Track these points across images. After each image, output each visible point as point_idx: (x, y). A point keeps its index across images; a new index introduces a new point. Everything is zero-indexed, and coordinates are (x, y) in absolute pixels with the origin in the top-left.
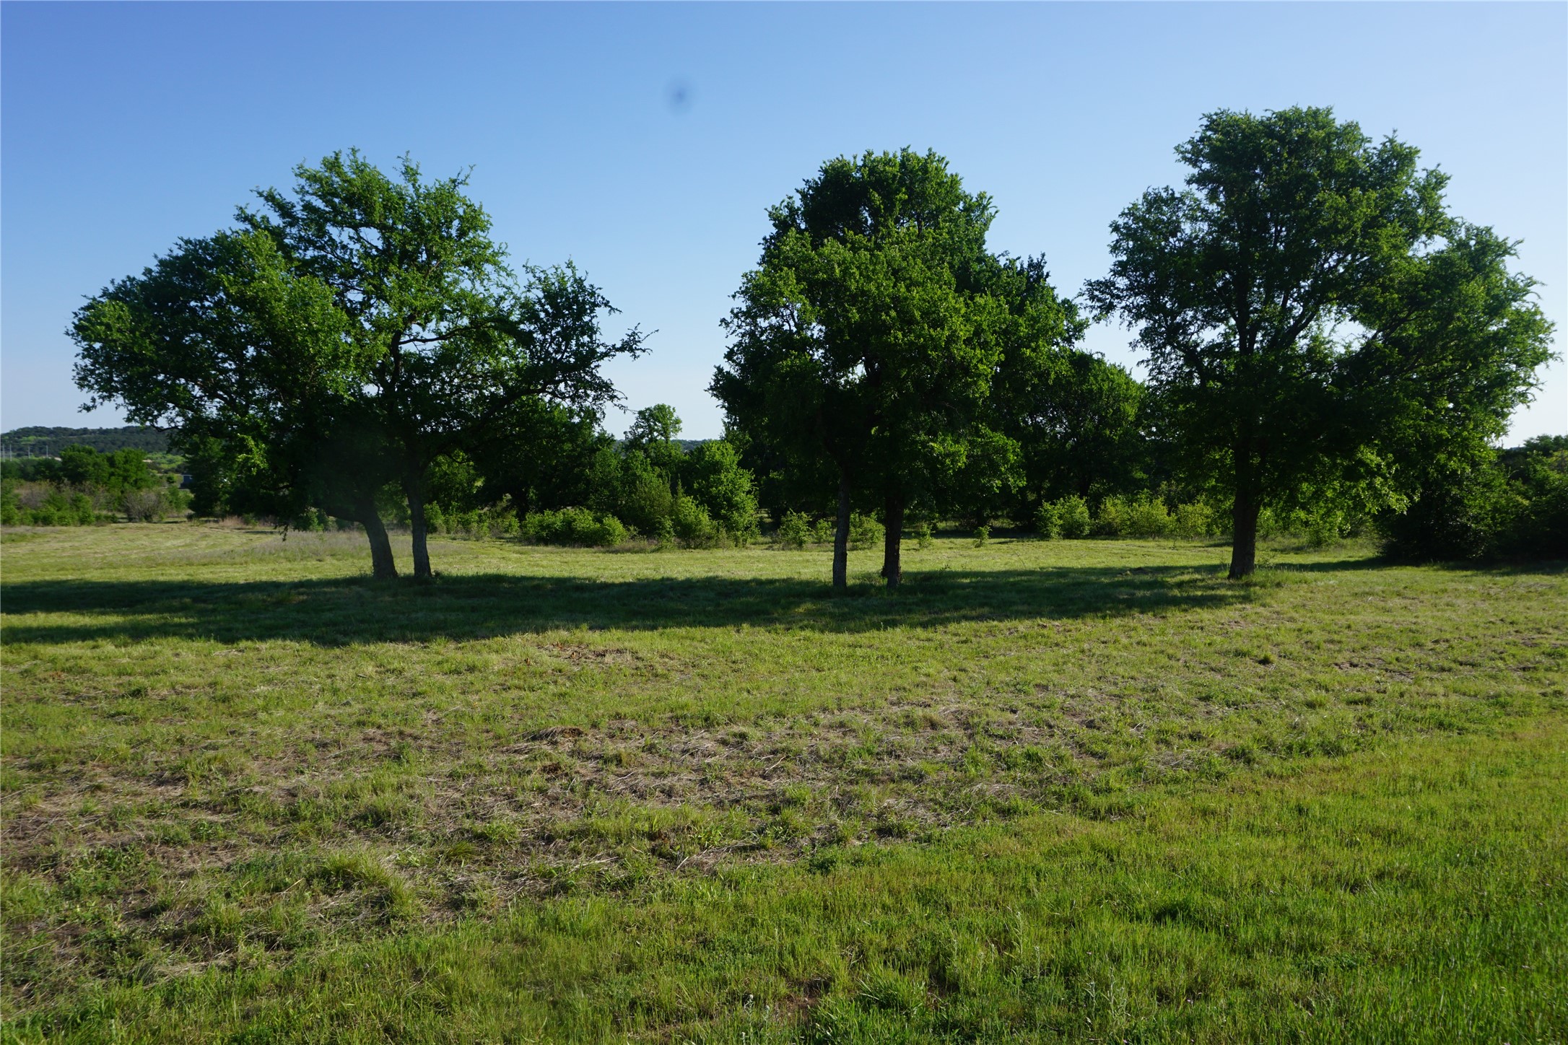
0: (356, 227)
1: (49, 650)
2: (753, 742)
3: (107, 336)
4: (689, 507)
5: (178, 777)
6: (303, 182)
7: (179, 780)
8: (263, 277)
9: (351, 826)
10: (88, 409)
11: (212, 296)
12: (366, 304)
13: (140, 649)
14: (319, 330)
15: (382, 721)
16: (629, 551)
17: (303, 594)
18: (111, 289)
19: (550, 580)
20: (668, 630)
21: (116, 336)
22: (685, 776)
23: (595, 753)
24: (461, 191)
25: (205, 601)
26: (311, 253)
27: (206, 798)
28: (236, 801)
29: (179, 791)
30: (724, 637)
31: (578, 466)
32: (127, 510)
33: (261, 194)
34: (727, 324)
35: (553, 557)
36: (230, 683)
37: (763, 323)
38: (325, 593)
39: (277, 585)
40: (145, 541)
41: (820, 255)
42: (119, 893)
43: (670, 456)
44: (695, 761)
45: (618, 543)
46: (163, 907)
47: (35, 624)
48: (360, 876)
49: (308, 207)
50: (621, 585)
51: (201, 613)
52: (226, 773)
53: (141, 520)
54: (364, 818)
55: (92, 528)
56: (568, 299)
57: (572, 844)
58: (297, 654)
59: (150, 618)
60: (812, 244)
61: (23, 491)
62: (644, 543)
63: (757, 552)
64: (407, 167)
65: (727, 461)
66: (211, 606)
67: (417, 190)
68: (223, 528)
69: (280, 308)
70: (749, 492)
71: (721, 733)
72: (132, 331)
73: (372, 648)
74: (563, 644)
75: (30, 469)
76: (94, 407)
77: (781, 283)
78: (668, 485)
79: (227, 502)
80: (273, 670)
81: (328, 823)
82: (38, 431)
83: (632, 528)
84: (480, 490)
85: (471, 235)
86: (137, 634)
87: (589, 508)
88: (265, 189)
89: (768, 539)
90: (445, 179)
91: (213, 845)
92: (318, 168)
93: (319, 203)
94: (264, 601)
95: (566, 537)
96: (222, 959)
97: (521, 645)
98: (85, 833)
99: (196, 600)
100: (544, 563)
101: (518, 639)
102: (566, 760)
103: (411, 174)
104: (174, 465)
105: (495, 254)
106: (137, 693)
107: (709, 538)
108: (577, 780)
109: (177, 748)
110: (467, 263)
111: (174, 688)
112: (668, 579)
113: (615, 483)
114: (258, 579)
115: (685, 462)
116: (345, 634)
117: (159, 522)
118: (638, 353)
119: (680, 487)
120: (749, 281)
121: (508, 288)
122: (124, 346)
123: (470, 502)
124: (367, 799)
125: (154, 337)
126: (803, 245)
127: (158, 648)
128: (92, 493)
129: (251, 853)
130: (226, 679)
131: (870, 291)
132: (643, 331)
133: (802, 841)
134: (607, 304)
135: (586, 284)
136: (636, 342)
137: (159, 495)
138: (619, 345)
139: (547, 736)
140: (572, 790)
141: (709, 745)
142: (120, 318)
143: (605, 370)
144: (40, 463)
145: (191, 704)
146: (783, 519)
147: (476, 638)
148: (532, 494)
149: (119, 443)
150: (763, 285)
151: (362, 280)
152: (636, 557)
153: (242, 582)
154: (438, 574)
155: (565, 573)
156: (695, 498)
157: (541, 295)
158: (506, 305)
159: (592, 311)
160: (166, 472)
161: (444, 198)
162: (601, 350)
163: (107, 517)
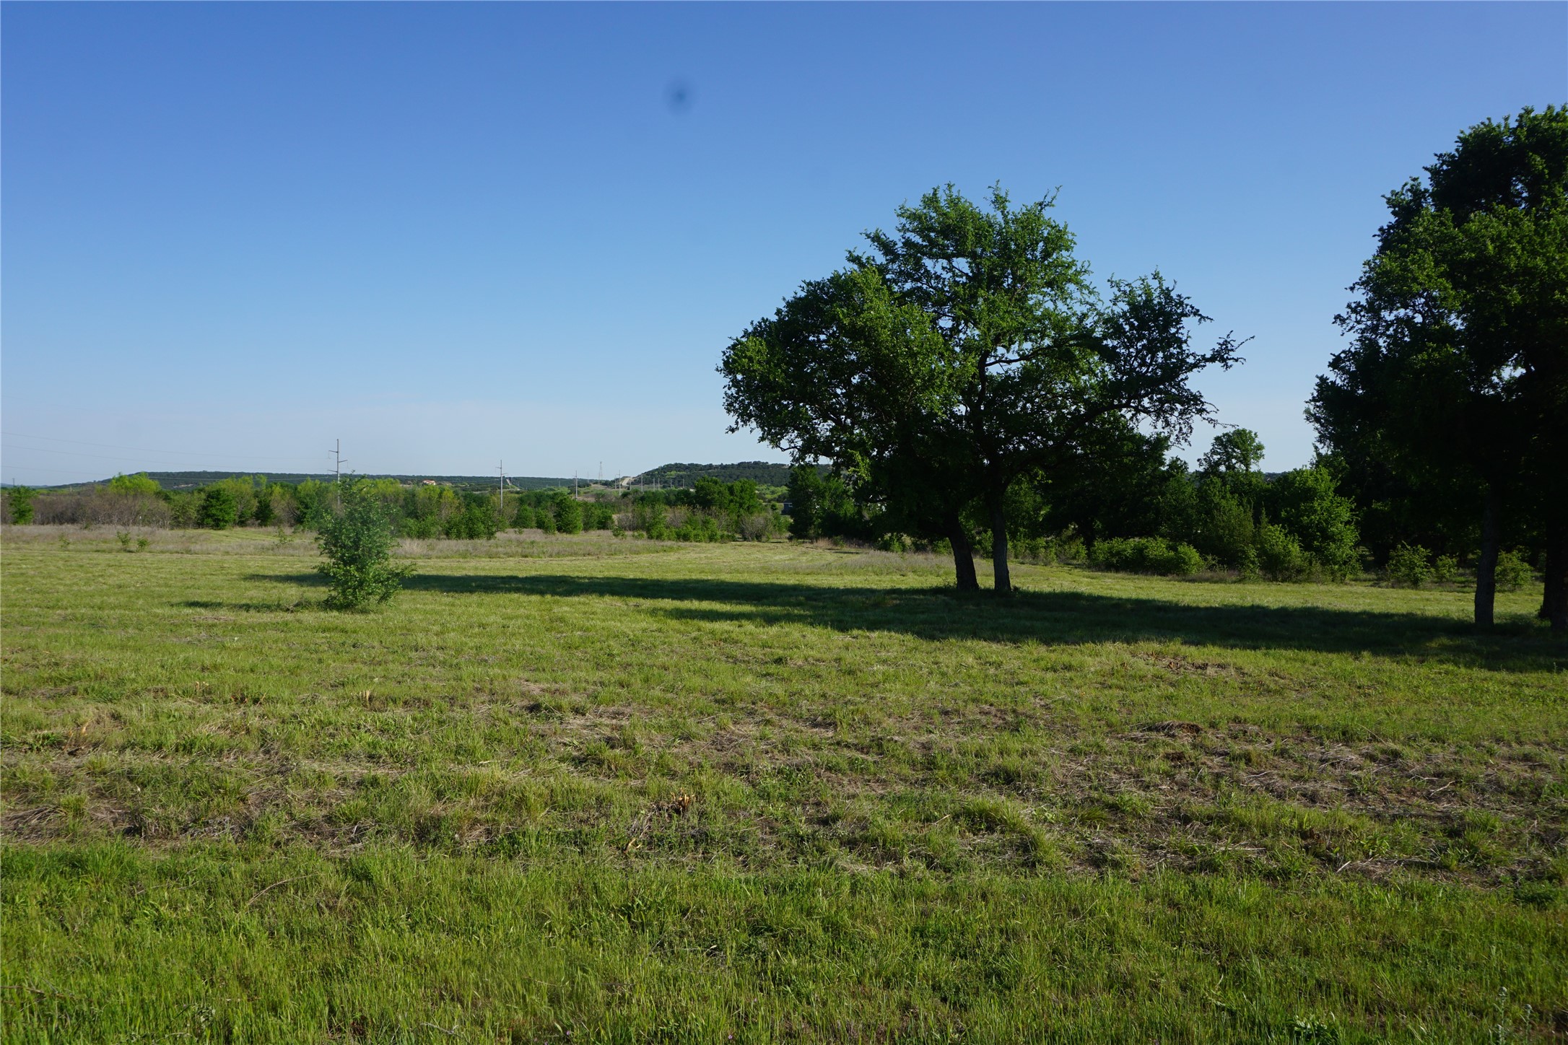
0: (949, 258)
1: (707, 625)
2: (1410, 762)
3: (749, 367)
4: (1276, 536)
5: (828, 722)
6: (903, 220)
7: (830, 724)
8: (870, 308)
9: (984, 780)
10: (733, 430)
11: (827, 328)
12: (955, 330)
13: (774, 630)
14: (919, 353)
15: (993, 700)
16: (1207, 580)
17: (895, 599)
18: (750, 329)
19: (1129, 600)
20: (1272, 651)
21: (756, 366)
22: (1330, 785)
23: (1220, 750)
24: (1047, 214)
25: (815, 600)
26: (908, 286)
27: (856, 742)
28: (880, 746)
29: (830, 734)
30: (1340, 662)
31: (1148, 495)
32: (742, 532)
33: (868, 236)
34: (1343, 321)
35: (1125, 582)
36: (851, 661)
37: (1388, 316)
38: (915, 600)
39: (872, 591)
40: (759, 556)
41: (1464, 232)
42: (799, 802)
43: (1250, 484)
44: (1338, 771)
45: (1194, 572)
46: (835, 819)
47: (693, 608)
48: (1003, 821)
49: (908, 243)
50: (1206, 609)
51: (814, 608)
52: (868, 724)
53: (753, 539)
54: (996, 775)
55: (717, 544)
56: (1153, 310)
57: (1212, 828)
58: (902, 643)
59: (773, 609)
60: (1454, 220)
61: (668, 514)
62: (1224, 574)
63: (1359, 588)
64: (997, 196)
65: (1322, 487)
66: (821, 604)
67: (1005, 216)
68: (816, 548)
69: (885, 335)
70: (1348, 523)
71: (1366, 747)
72: (768, 362)
73: (969, 643)
74: (1159, 655)
75: (672, 498)
76: (737, 428)
77: (1414, 267)
78: (1250, 514)
79: (820, 526)
80: (883, 654)
81: (963, 775)
82: (678, 467)
83: (1210, 558)
84: (1047, 517)
85: (1054, 256)
86: (770, 620)
87: (1162, 536)
88: (872, 231)
89: (1373, 576)
90: (1030, 204)
91: (866, 777)
92: (917, 207)
93: (917, 239)
94: (864, 603)
95: (1138, 565)
96: (889, 867)
97: (1111, 653)
98: (767, 752)
99: (808, 598)
100: (1117, 587)
101: (1109, 646)
102: (1189, 751)
103: (1000, 202)
104: (776, 496)
105: (1077, 273)
106: (779, 661)
107: (1299, 571)
108: (1204, 771)
109: (822, 700)
110: (1049, 284)
111: (806, 660)
112: (1258, 607)
113: (1190, 511)
114: (854, 586)
115: (1267, 490)
116: (942, 631)
117: (767, 541)
118: (1230, 362)
119: (1264, 516)
120: (1372, 270)
121: (1092, 305)
122: (762, 375)
123: (1035, 530)
124: (995, 760)
125: (784, 367)
126: (1442, 224)
127: (787, 630)
128: (716, 517)
129: (900, 788)
130: (849, 657)
131: (1536, 267)
132: (1237, 338)
133: (1497, 871)
134: (1196, 313)
135: (1173, 294)
136: (1228, 351)
137: (766, 519)
138: (1208, 356)
139: (1164, 728)
140: (1201, 779)
141: (1354, 758)
142: (759, 351)
143: (1194, 382)
144: (679, 492)
145: (824, 674)
146: (1392, 553)
147: (1067, 643)
148: (1098, 524)
149: (735, 477)
150: (1391, 271)
151: (953, 306)
152: (1216, 587)
153: (842, 588)
154: (1016, 589)
155: (1143, 595)
156: (1283, 527)
157: (1126, 308)
158: (1089, 322)
159: (1178, 323)
160: (769, 501)
161: (1030, 222)
162: (1191, 360)
163: (728, 536)
